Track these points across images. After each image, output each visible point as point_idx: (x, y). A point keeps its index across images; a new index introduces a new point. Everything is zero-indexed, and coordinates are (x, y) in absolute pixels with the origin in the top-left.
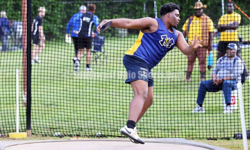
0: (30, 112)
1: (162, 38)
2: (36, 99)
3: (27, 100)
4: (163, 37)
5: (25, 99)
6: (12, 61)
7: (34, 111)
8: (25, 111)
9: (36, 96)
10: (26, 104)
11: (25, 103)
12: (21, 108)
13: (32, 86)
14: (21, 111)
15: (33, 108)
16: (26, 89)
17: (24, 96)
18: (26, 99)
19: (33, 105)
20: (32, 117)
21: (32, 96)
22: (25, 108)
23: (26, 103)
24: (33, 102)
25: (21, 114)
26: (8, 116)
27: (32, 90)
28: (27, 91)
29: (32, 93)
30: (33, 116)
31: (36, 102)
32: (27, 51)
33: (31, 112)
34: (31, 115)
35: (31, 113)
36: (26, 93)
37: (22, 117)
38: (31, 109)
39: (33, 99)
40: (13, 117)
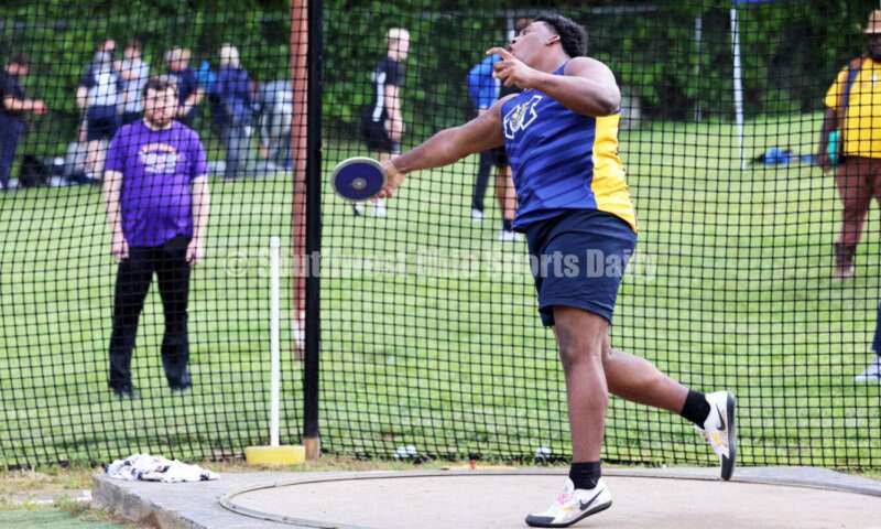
0: (316, 379)
2: (337, 335)
3: (306, 340)
5: (299, 335)
6: (257, 209)
7: (328, 376)
8: (299, 376)
9: (336, 325)
10: (303, 353)
11: (300, 350)
12: (286, 366)
13: (324, 294)
14: (287, 376)
15: (325, 365)
16: (303, 303)
17: (295, 325)
18: (303, 337)
19: (325, 356)
20: (321, 395)
21: (324, 325)
22: (299, 366)
23: (303, 348)
24: (325, 346)
25: (288, 385)
26: (243, 392)
27: (324, 304)
28: (307, 309)
29: (324, 315)
30: (324, 390)
31: (337, 346)
32: (308, 176)
33: (321, 378)
34: (321, 388)
35: (321, 383)
36: (303, 315)
37: (288, 396)
38: (320, 368)
39: (325, 335)
40: (258, 396)
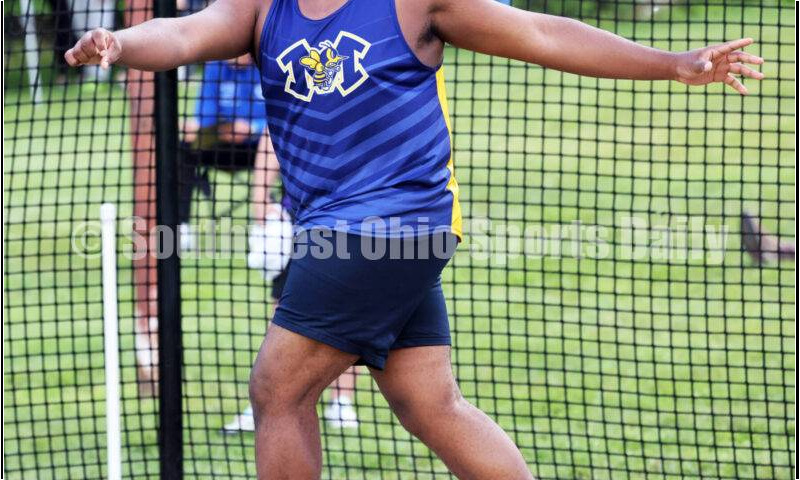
0: (179, 427)
2: (209, 357)
3: (161, 364)
5: (149, 357)
6: (83, 161)
7: (197, 421)
8: (150, 422)
9: (208, 340)
10: (156, 385)
11: (152, 381)
12: (132, 406)
13: (187, 291)
14: (133, 423)
15: (192, 404)
16: (154, 306)
17: (142, 342)
18: (156, 360)
19: (190, 389)
20: (187, 451)
21: (189, 340)
22: (150, 405)
23: (156, 377)
24: (190, 373)
25: (135, 438)
26: (67, 451)
27: (187, 308)
28: (160, 316)
29: (187, 324)
30: (192, 444)
31: (210, 374)
32: (157, 107)
33: (185, 424)
34: (186, 439)
35: (186, 433)
36: (154, 323)
37: (137, 455)
38: (184, 409)
39: (190, 356)
40: (90, 457)
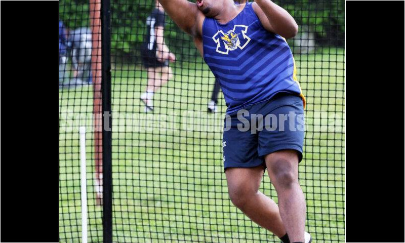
0: (111, 217)
1: (217, 41)
2: (123, 189)
3: (104, 192)
4: (216, 38)
5: (99, 189)
6: (71, 109)
7: (118, 215)
8: (99, 215)
9: (123, 182)
10: (102, 200)
11: (100, 199)
12: (91, 209)
13: (114, 162)
14: (92, 215)
15: (116, 208)
16: (101, 168)
17: (96, 183)
18: (101, 190)
19: (116, 202)
20: (114, 227)
21: (115, 182)
22: (99, 208)
23: (102, 197)
24: (115, 195)
25: (93, 221)
27: (114, 169)
28: (104, 172)
29: (114, 176)
30: (116, 224)
31: (123, 195)
32: (102, 88)
33: (113, 216)
34: (114, 222)
35: (114, 219)
36: (101, 176)
37: (93, 228)
38: (113, 210)
39: (115, 189)
40: (74, 228)
